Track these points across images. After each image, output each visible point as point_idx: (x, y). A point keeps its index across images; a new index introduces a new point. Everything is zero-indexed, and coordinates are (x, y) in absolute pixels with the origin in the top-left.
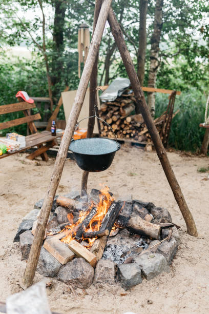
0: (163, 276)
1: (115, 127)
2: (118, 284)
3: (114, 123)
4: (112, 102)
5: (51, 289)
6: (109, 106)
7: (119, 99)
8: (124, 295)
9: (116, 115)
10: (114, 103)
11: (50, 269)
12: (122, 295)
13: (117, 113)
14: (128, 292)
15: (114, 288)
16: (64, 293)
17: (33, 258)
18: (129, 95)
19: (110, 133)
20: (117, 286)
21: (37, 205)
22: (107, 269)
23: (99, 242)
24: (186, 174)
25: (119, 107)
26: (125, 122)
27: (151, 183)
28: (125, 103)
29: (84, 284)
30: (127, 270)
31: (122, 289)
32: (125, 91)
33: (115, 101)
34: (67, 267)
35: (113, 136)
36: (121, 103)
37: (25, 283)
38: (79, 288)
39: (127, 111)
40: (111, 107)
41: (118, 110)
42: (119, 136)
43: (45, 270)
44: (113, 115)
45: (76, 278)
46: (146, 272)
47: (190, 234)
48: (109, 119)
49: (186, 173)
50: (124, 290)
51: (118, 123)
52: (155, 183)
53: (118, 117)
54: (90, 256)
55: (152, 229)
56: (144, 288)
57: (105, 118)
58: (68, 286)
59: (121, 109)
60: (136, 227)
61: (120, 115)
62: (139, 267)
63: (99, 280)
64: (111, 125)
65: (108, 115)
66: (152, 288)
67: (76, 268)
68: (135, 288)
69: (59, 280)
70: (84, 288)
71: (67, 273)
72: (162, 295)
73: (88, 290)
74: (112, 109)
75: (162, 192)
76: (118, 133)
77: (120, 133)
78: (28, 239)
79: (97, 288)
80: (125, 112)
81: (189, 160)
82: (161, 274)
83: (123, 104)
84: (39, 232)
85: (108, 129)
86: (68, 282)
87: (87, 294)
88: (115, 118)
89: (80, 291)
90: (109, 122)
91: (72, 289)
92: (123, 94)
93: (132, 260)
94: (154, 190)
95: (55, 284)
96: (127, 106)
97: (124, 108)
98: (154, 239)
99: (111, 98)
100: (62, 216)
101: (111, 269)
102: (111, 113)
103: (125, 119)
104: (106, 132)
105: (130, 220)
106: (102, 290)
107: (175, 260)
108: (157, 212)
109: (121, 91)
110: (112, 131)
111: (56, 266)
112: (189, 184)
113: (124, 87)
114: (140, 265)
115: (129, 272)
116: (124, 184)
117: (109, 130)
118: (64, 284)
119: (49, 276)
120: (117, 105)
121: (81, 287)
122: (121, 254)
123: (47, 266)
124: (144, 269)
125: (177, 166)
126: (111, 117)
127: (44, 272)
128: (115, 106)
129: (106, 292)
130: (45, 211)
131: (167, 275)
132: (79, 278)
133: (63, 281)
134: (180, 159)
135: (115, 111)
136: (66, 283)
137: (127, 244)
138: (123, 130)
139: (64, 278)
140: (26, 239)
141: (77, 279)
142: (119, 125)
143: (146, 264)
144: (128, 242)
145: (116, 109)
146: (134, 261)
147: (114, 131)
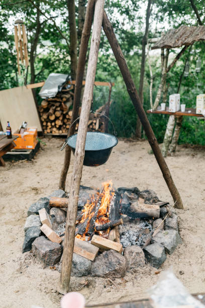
0: (179, 248)
1: (59, 123)
2: (149, 264)
3: (57, 118)
4: (53, 98)
5: (88, 287)
6: (51, 102)
7: (59, 95)
8: (159, 273)
9: (58, 111)
10: (55, 99)
11: (82, 269)
12: (156, 273)
13: (59, 109)
14: (160, 270)
15: (146, 269)
16: (105, 287)
17: (68, 261)
18: (68, 90)
19: (54, 129)
20: (148, 267)
21: (31, 211)
22: (138, 253)
23: (114, 232)
24: (141, 158)
25: (61, 102)
26: (67, 117)
27: (117, 171)
28: (66, 98)
29: (121, 273)
30: (154, 250)
31: (154, 268)
32: (64, 85)
33: (56, 97)
34: (97, 262)
35: (57, 131)
36: (62, 98)
37: (64, 288)
38: (117, 278)
39: (68, 105)
40: (52, 103)
41: (60, 106)
42: (64, 131)
43: (76, 271)
44: (55, 111)
45: (113, 269)
46: (169, 248)
47: (178, 208)
48: (52, 115)
49: (140, 156)
50: (156, 269)
51: (61, 118)
52: (120, 170)
53: (61, 112)
54: (117, 246)
55: (153, 209)
56: (170, 262)
57: (47, 114)
58: (106, 279)
59: (63, 104)
60: (139, 211)
61: (62, 110)
62: (161, 245)
63: (133, 266)
64: (54, 121)
65: (51, 111)
66: (176, 260)
67: (110, 260)
68: (165, 264)
69: (96, 276)
70: (122, 277)
71: (101, 268)
72: (187, 264)
73: (126, 278)
74: (53, 105)
75: (130, 177)
76: (62, 128)
77: (64, 128)
78: (46, 245)
79: (132, 274)
80: (66, 106)
81: (135, 145)
82: (178, 247)
83: (64, 99)
84: (70, 234)
85: (51, 125)
86: (106, 276)
87: (127, 281)
88: (58, 114)
89: (118, 281)
90: (52, 118)
91: (111, 281)
92: (63, 89)
93: (151, 241)
94: (123, 176)
95: (92, 281)
96: (68, 100)
97: (65, 102)
98: (156, 219)
99: (52, 94)
100: (59, 216)
101: (141, 253)
102: (53, 109)
103: (67, 113)
104: (50, 128)
105: (131, 206)
106: (137, 274)
107: (181, 233)
108: (146, 195)
109: (61, 86)
110: (56, 127)
111: (88, 263)
112: (148, 166)
113: (62, 83)
114: (161, 243)
115: (156, 251)
116: (93, 176)
117: (52, 127)
118: (101, 278)
119: (83, 276)
120: (58, 100)
121: (119, 276)
122: (135, 238)
123: (78, 267)
124: (166, 245)
125: (129, 152)
126: (54, 113)
127: (75, 273)
128: (56, 102)
129: (141, 275)
130: (73, 212)
131: (182, 246)
132: (116, 268)
133: (99, 276)
134: (127, 145)
135: (57, 107)
136: (103, 277)
137: (131, 229)
138: (66, 125)
139: (100, 272)
140: (44, 246)
141: (115, 270)
142: (62, 121)
143: (166, 240)
144: (131, 227)
145: (58, 104)
146: (153, 241)
147: (57, 126)
